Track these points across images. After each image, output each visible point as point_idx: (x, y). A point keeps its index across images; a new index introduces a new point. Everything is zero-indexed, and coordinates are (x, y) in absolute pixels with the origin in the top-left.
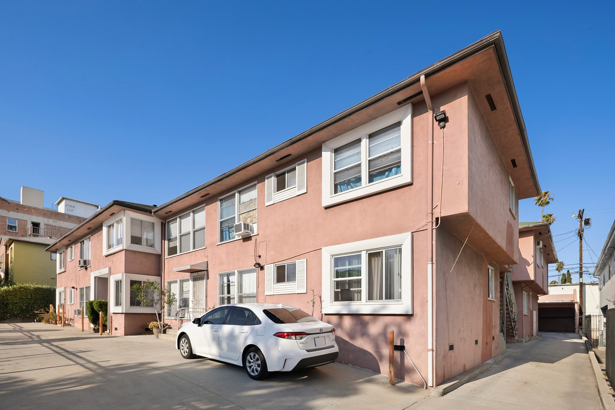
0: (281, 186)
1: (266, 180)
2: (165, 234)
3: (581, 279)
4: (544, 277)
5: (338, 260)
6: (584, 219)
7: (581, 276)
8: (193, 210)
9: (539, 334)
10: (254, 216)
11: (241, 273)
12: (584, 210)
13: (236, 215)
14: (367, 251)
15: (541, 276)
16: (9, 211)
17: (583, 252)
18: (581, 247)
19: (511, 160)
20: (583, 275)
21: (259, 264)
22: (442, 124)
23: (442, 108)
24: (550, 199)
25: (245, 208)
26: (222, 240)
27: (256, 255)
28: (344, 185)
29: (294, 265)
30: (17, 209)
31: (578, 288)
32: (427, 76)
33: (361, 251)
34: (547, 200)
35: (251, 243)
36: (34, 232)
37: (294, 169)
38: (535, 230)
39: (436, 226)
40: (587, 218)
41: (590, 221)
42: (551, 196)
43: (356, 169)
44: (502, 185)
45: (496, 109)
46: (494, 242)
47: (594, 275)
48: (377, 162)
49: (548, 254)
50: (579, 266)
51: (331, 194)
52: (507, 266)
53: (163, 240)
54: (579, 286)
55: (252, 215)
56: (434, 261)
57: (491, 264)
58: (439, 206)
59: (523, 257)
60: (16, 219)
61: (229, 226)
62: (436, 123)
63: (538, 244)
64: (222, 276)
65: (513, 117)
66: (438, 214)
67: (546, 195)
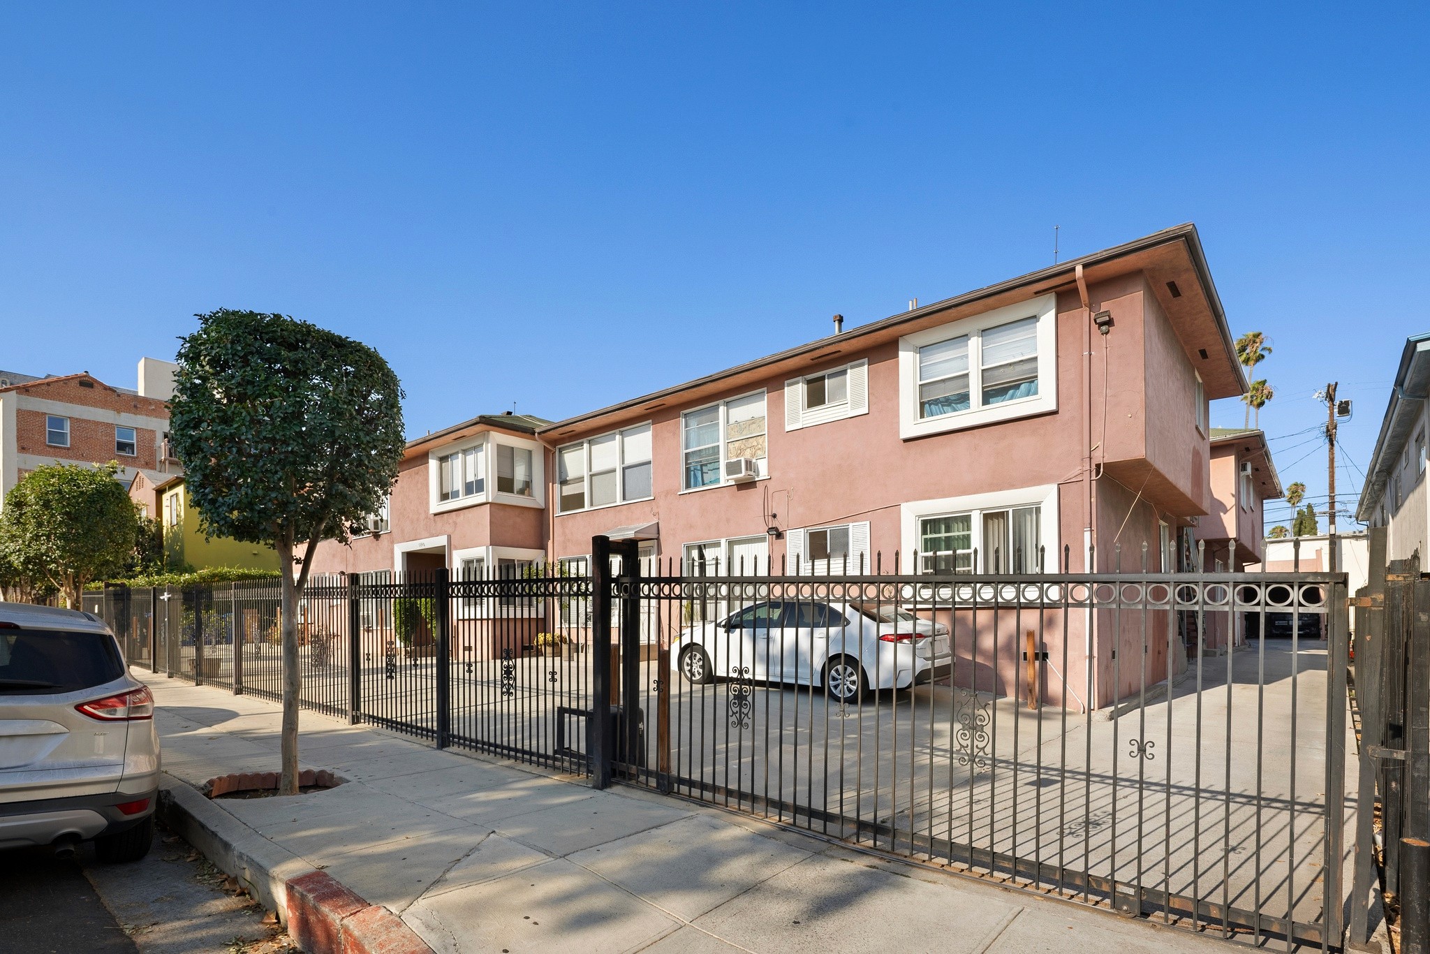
0: (816, 398)
1: (786, 388)
2: (554, 472)
3: (1332, 527)
4: (1256, 528)
5: (929, 525)
6: (1337, 403)
7: (1332, 522)
8: (621, 429)
9: (1246, 641)
10: (760, 446)
11: (731, 544)
12: (1336, 384)
13: (721, 444)
14: (982, 510)
15: (1249, 528)
16: (119, 411)
17: (1336, 470)
18: (1332, 461)
19: (1200, 351)
20: (1337, 519)
21: (776, 529)
22: (1104, 328)
23: (1105, 306)
24: (1264, 349)
25: (741, 431)
26: (688, 486)
27: (766, 514)
28: (937, 405)
29: (845, 533)
30: (135, 406)
31: (1325, 545)
32: (1085, 266)
33: (971, 511)
34: (1259, 352)
35: (755, 495)
36: (171, 455)
37: (844, 372)
38: (1237, 444)
39: (1097, 475)
40: (1343, 401)
41: (1350, 407)
42: (1265, 345)
43: (960, 382)
44: (1186, 392)
45: (1180, 295)
46: (1175, 488)
47: (1357, 519)
48: (996, 373)
49: (1264, 483)
50: (1327, 499)
51: (915, 419)
52: (1188, 518)
53: (551, 484)
54: (1328, 542)
55: (755, 444)
56: (1094, 528)
57: (1164, 518)
58: (1101, 447)
59: (1215, 496)
60: (132, 429)
61: (701, 461)
62: (1095, 327)
63: (1244, 468)
64: (689, 548)
65: (1205, 303)
66: (1098, 458)
67: (1258, 340)
